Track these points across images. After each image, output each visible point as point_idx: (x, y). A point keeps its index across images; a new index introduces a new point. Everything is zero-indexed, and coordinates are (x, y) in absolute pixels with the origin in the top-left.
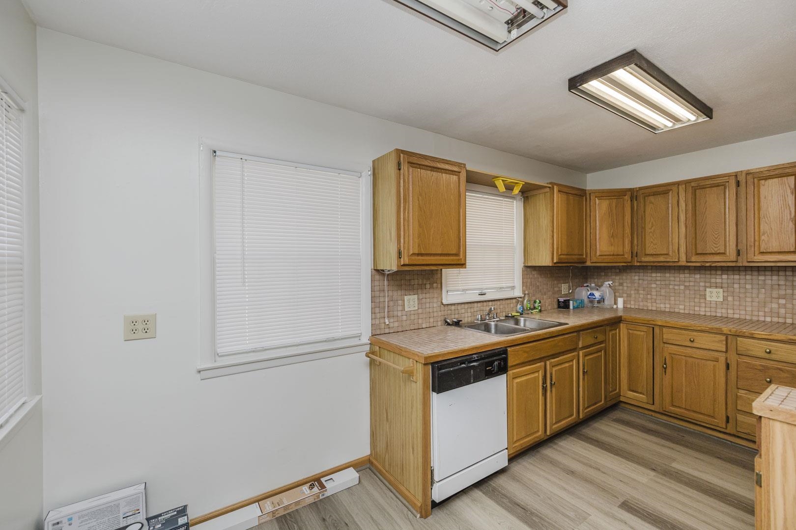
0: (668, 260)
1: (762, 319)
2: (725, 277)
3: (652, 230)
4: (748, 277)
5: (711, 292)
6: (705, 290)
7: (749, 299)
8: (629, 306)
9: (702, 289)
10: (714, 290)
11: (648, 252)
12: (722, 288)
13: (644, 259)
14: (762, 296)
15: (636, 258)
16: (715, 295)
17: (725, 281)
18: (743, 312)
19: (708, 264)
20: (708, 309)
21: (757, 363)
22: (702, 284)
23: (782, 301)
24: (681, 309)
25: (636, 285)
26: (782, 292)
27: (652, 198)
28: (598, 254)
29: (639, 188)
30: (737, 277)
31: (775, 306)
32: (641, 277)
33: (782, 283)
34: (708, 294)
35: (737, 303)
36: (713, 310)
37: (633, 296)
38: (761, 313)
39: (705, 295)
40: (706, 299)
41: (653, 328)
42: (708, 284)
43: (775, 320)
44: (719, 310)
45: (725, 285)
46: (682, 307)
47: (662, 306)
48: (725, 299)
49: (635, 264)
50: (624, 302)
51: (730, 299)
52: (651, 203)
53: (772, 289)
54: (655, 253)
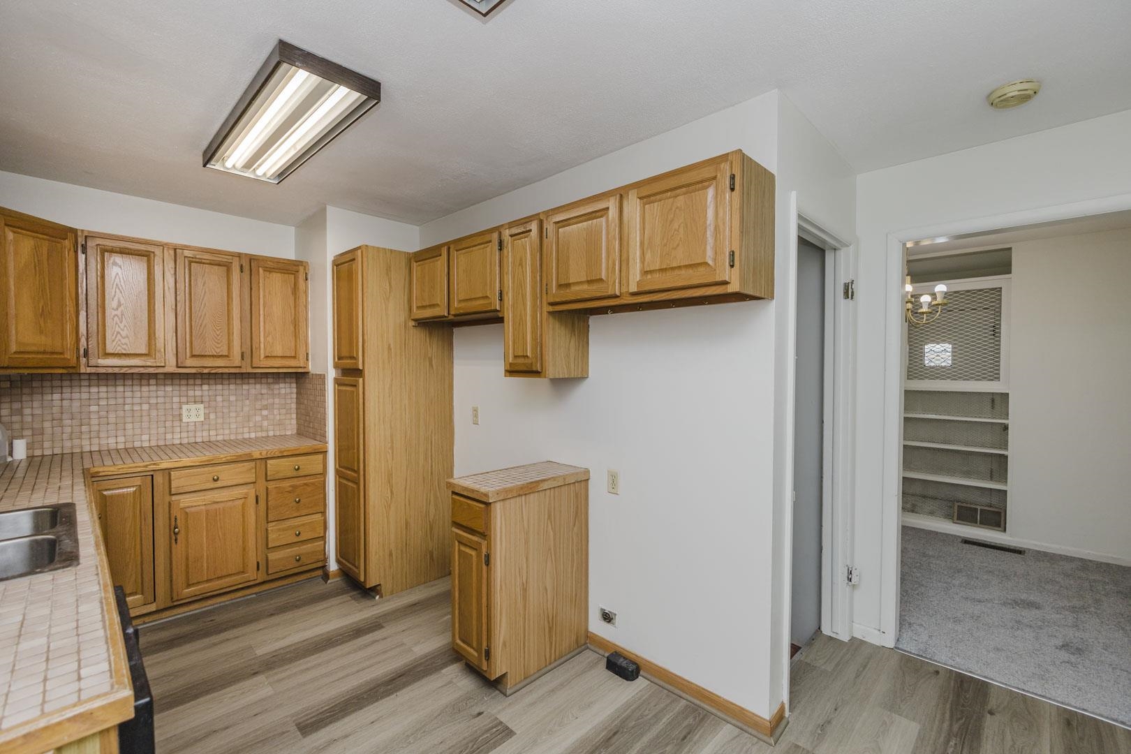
0: (149, 364)
1: (246, 436)
2: (205, 387)
3: (118, 312)
4: (232, 387)
5: (189, 410)
6: (181, 408)
7: (233, 414)
8: (37, 452)
9: (175, 406)
10: (193, 407)
11: (110, 349)
12: (202, 402)
13: (102, 362)
14: (246, 409)
15: (83, 360)
16: (193, 413)
17: (206, 393)
18: (227, 432)
19: (206, 371)
20: (185, 435)
21: (286, 484)
22: (176, 399)
23: (265, 413)
24: (145, 441)
25: (56, 410)
26: (265, 403)
27: (118, 259)
28: (14, 348)
29: (89, 232)
30: (219, 387)
31: (258, 418)
32: (65, 396)
33: (264, 391)
34: (184, 413)
35: (220, 421)
36: (191, 434)
37: (48, 431)
38: (246, 430)
39: (180, 415)
40: (181, 420)
41: (152, 476)
42: (184, 399)
43: (259, 434)
44: (199, 434)
45: (205, 399)
46: (145, 437)
47: (112, 441)
48: (207, 416)
49: (82, 371)
50: (30, 447)
51: (212, 416)
52: (115, 264)
53: (256, 399)
54: (124, 352)
